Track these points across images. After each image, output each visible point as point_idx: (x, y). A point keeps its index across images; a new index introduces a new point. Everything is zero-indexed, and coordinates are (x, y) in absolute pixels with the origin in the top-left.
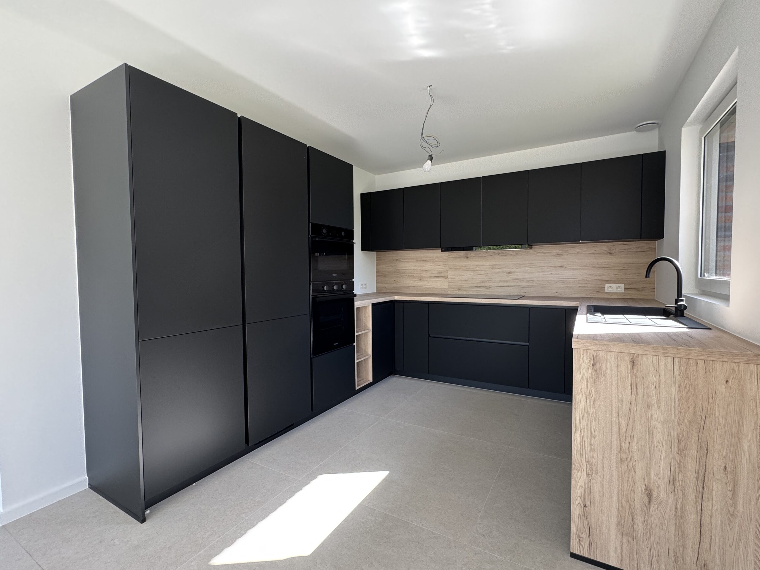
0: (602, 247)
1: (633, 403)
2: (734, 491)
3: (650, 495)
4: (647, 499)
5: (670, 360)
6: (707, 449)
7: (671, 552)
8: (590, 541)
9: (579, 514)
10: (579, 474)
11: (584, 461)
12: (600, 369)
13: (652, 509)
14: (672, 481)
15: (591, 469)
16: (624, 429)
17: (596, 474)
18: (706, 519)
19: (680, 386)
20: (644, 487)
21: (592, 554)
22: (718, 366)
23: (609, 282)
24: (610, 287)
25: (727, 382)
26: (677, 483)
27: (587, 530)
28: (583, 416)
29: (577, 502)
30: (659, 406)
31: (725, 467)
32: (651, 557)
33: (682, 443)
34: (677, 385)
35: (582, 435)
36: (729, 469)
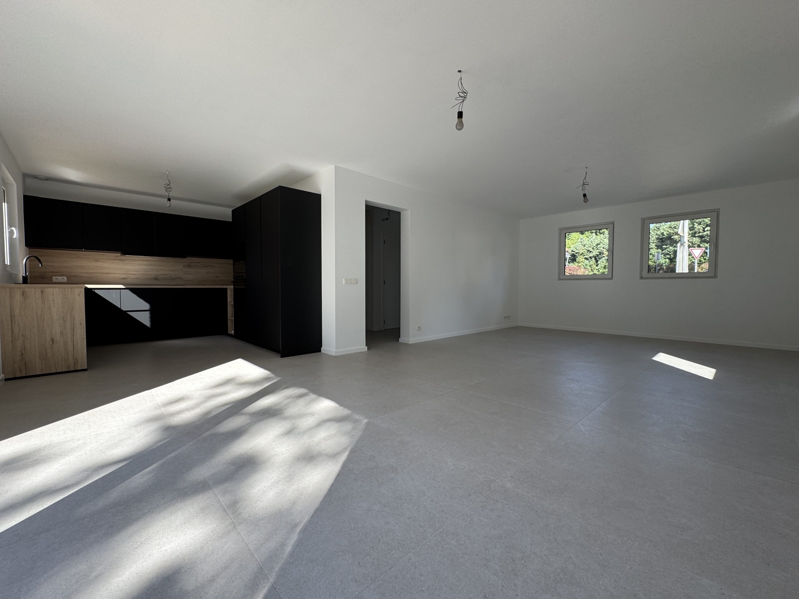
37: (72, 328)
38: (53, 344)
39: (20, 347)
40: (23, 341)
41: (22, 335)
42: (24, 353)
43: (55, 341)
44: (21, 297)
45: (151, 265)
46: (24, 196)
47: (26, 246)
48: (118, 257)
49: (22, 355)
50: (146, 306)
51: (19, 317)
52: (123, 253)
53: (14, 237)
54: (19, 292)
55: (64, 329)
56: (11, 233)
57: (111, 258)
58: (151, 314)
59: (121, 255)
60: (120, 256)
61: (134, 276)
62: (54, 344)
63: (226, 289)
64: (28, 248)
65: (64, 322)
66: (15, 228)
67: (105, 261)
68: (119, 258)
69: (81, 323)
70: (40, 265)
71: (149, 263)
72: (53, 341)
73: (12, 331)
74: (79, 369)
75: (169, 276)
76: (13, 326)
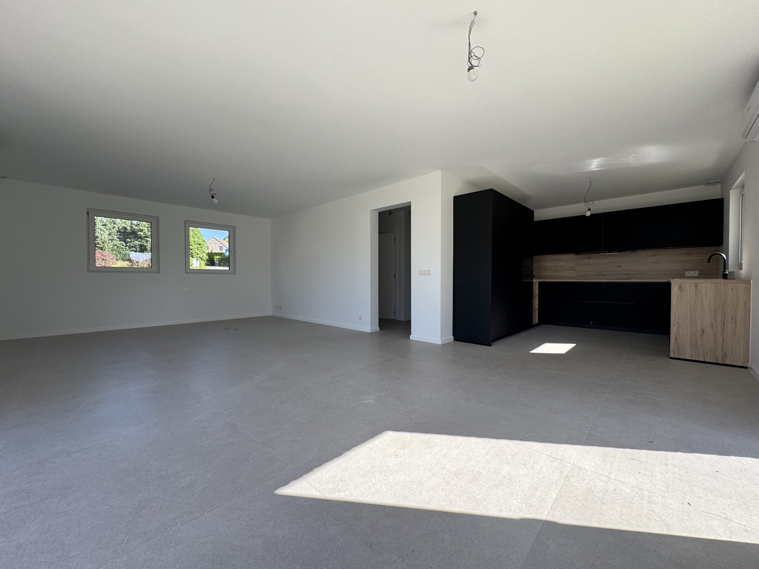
0: (684, 250)
1: (696, 300)
2: (736, 325)
3: (703, 331)
4: (702, 333)
5: (711, 284)
6: (725, 313)
7: (712, 350)
8: (678, 351)
9: (674, 342)
10: (674, 328)
11: (676, 323)
12: (683, 290)
13: (704, 336)
14: (712, 325)
15: (679, 325)
16: (693, 310)
17: (681, 326)
18: (725, 336)
19: (714, 292)
20: (701, 329)
21: (679, 356)
22: (729, 285)
23: (688, 270)
24: (689, 273)
25: (732, 290)
26: (714, 326)
27: (677, 348)
28: (675, 307)
29: (673, 338)
30: (706, 301)
31: (732, 318)
32: (704, 354)
33: (716, 312)
34: (713, 292)
35: (675, 314)
36: (733, 319)
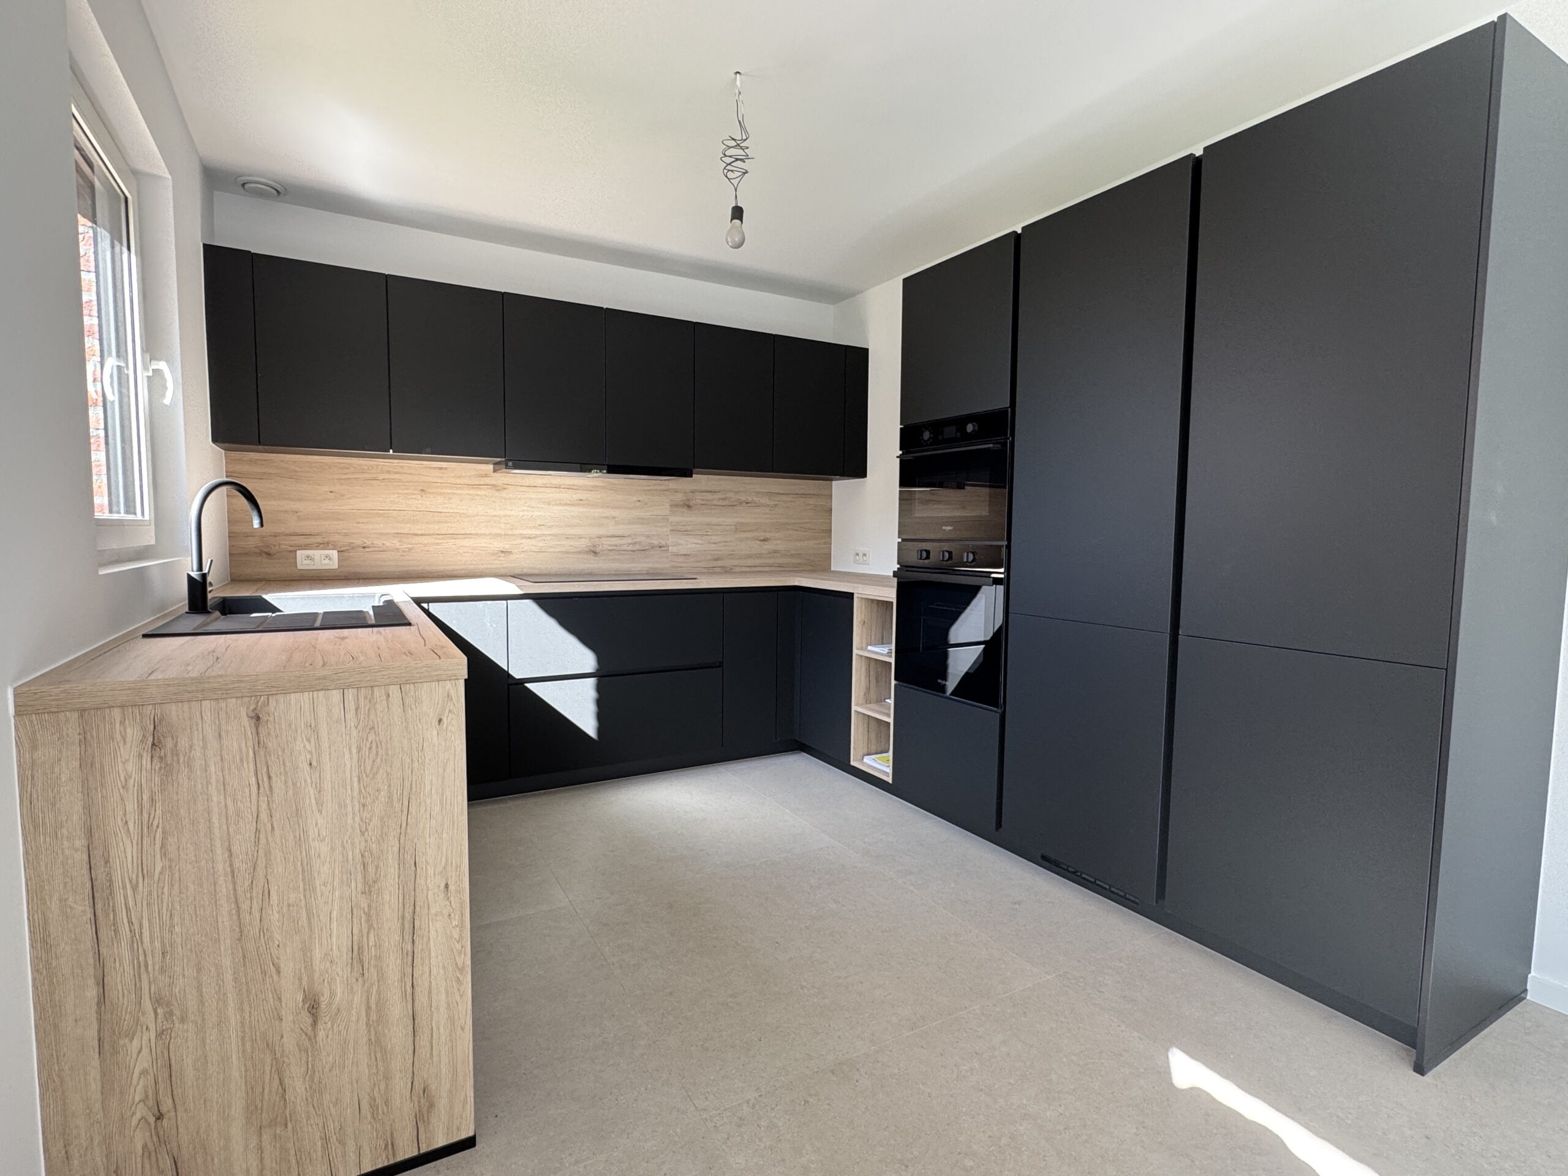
37: (408, 916)
38: (315, 1023)
39: (144, 1072)
40: (160, 1035)
41: (157, 1001)
42: (167, 1105)
43: (324, 1000)
44: (146, 760)
45: (580, 502)
46: (207, 247)
47: (215, 440)
48: (486, 476)
49: (159, 1117)
50: (585, 660)
51: (135, 888)
52: (510, 464)
53: (167, 401)
54: (133, 733)
55: (370, 927)
56: (155, 381)
57: (467, 481)
58: (599, 688)
59: (495, 471)
60: (496, 474)
61: (533, 542)
62: (320, 1026)
63: (850, 596)
64: (225, 449)
65: (370, 888)
66: (167, 361)
67: (449, 491)
68: (487, 480)
69: (447, 886)
70: (256, 523)
71: (576, 496)
72: (313, 1007)
73: (102, 983)
74: (441, 1142)
75: (629, 541)
76: (104, 951)
